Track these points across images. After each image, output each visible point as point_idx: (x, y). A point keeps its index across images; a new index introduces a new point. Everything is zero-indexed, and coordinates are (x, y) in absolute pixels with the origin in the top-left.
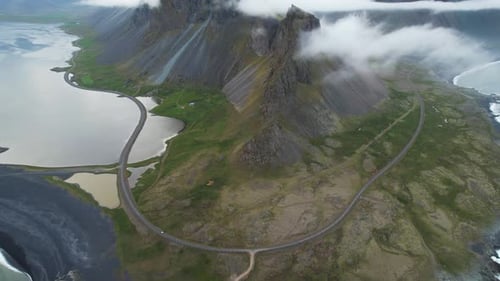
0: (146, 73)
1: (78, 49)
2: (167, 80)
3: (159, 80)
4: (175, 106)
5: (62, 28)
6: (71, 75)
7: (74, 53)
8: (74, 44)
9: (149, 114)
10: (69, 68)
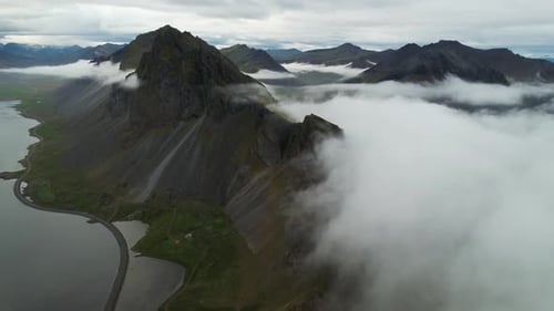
0: (125, 185)
1: (36, 140)
2: (153, 195)
3: (142, 196)
4: (167, 239)
5: (17, 108)
6: (24, 185)
7: (30, 148)
8: (33, 132)
9: (132, 254)
10: (22, 172)
